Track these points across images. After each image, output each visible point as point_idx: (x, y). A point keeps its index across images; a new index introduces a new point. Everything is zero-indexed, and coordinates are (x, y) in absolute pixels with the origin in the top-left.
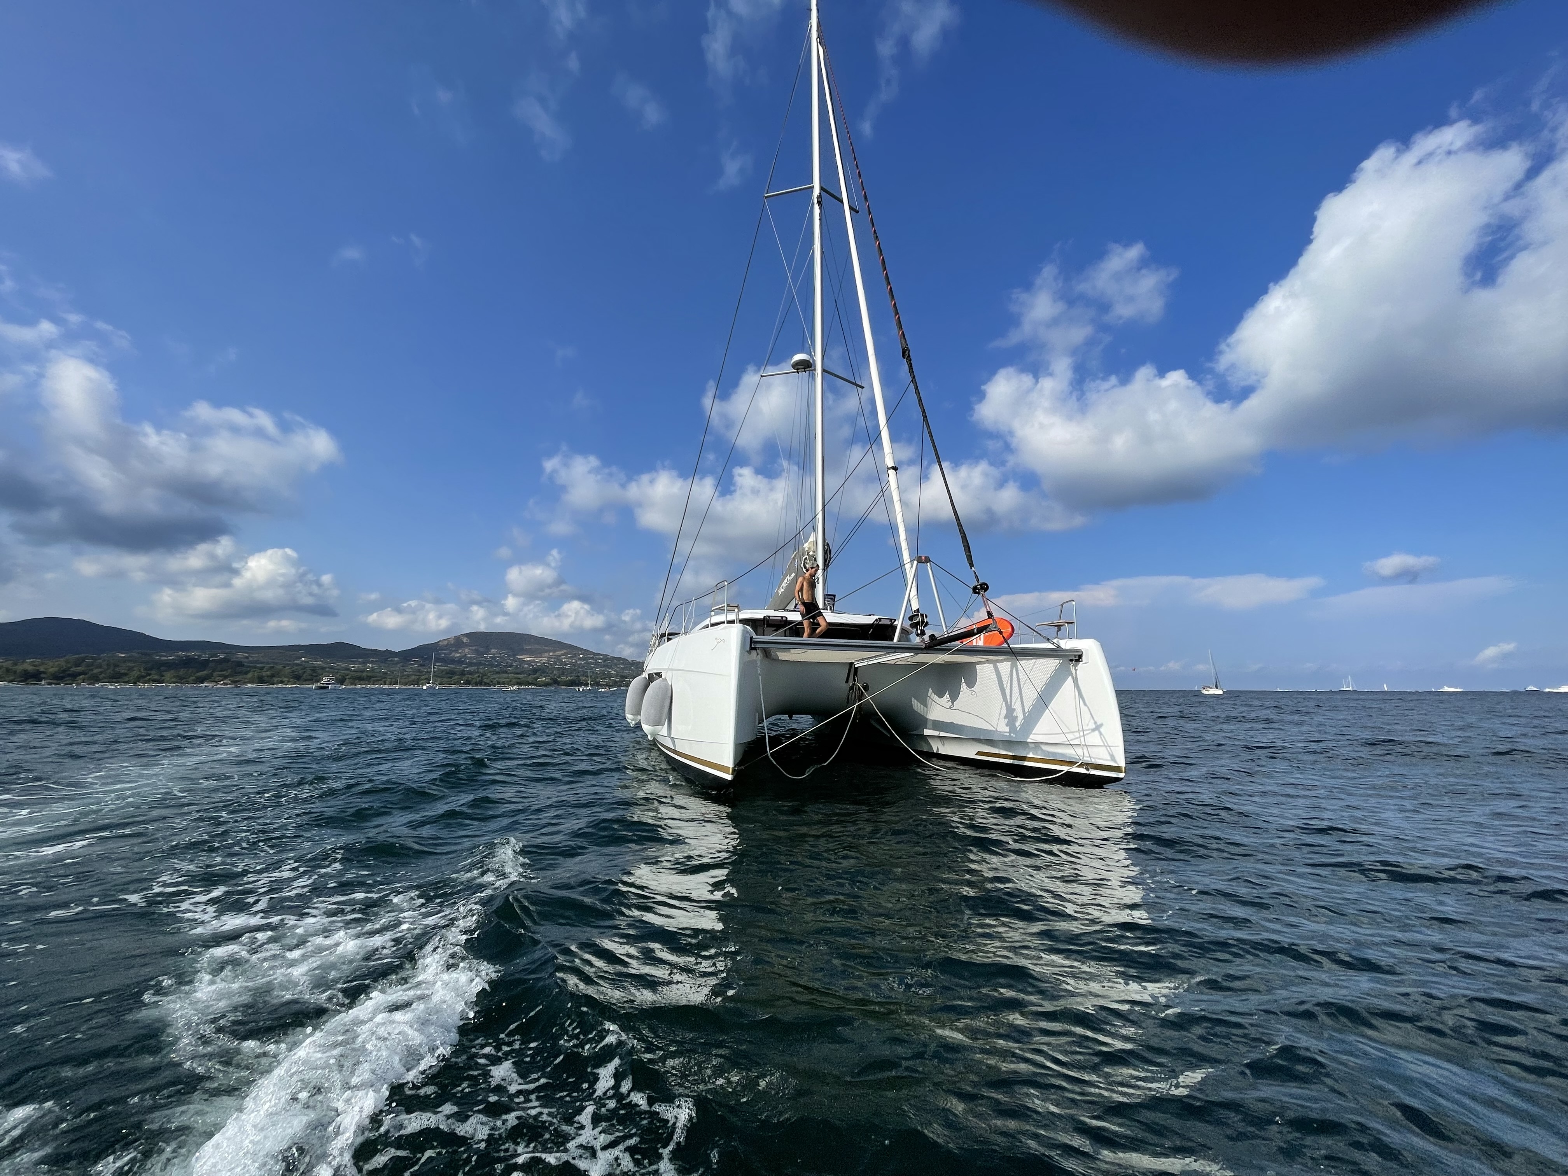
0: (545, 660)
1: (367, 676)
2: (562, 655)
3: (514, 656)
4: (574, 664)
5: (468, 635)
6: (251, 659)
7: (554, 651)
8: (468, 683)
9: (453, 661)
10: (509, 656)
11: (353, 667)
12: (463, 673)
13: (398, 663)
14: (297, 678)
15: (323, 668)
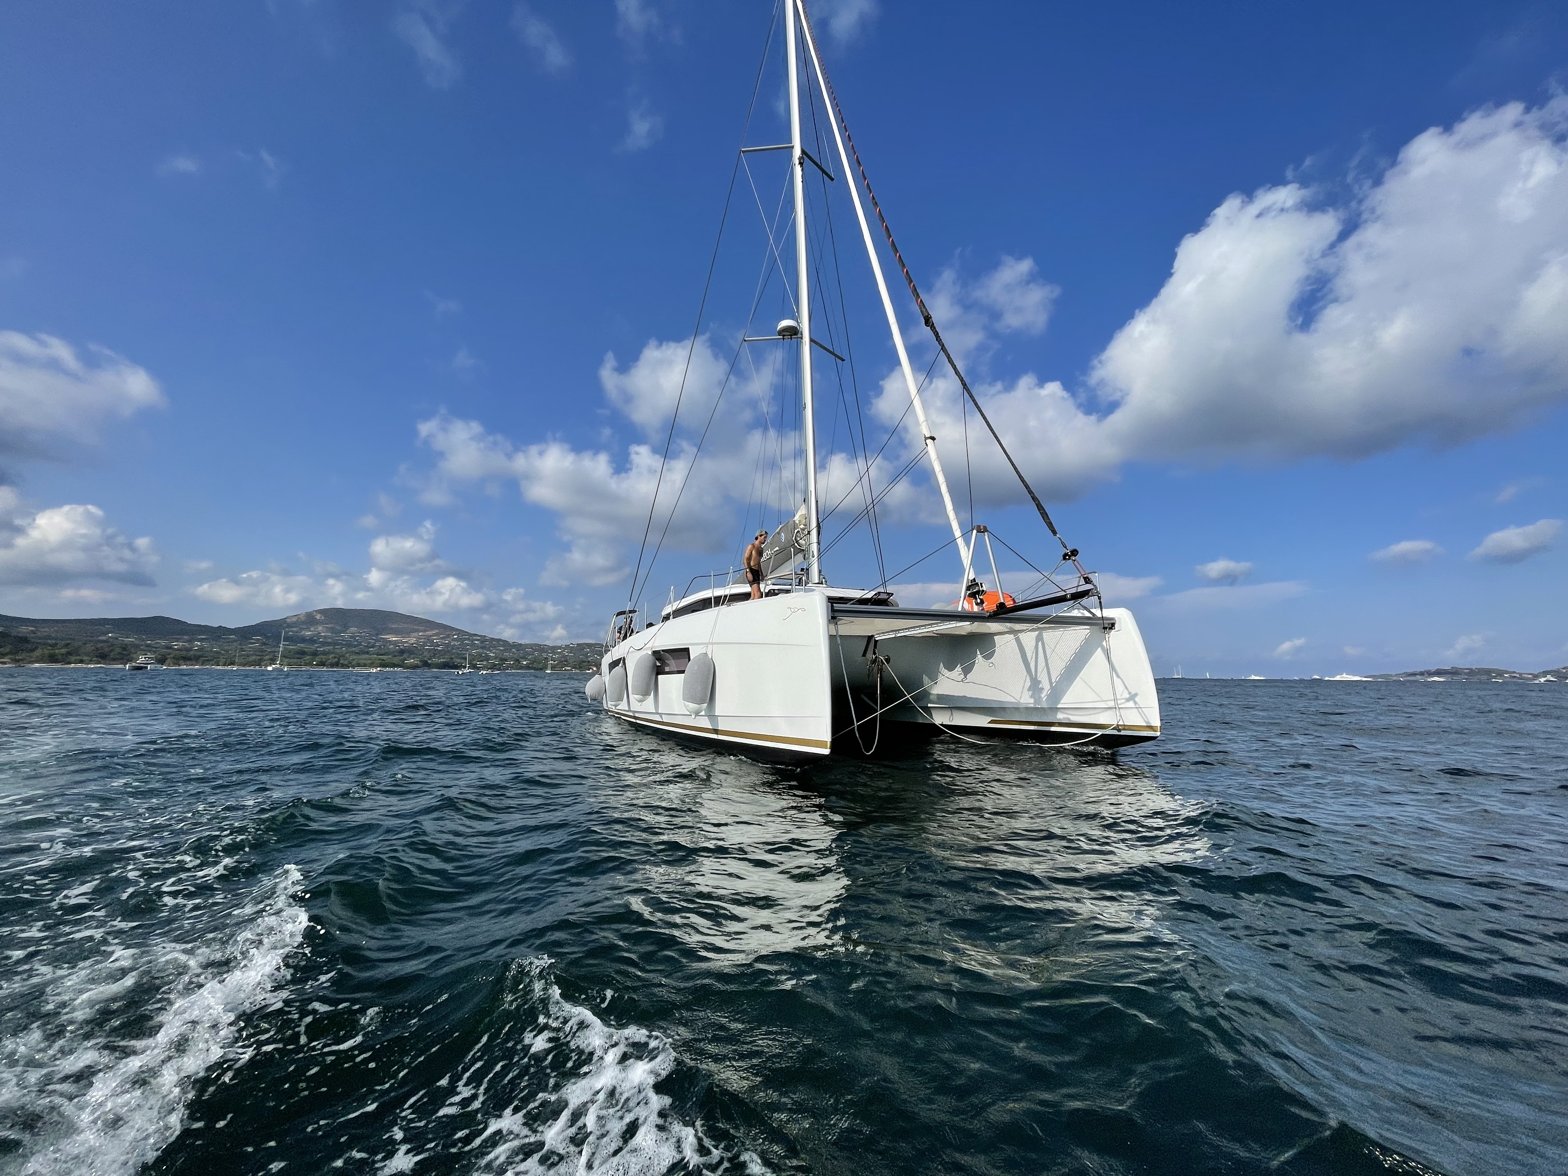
0: (413, 640)
1: (195, 656)
2: (434, 635)
3: (377, 635)
5: (322, 612)
6: (39, 634)
7: (425, 631)
8: (322, 664)
9: (303, 640)
10: (371, 635)
11: (176, 645)
12: (315, 654)
13: (235, 641)
14: (103, 657)
15: (137, 647)
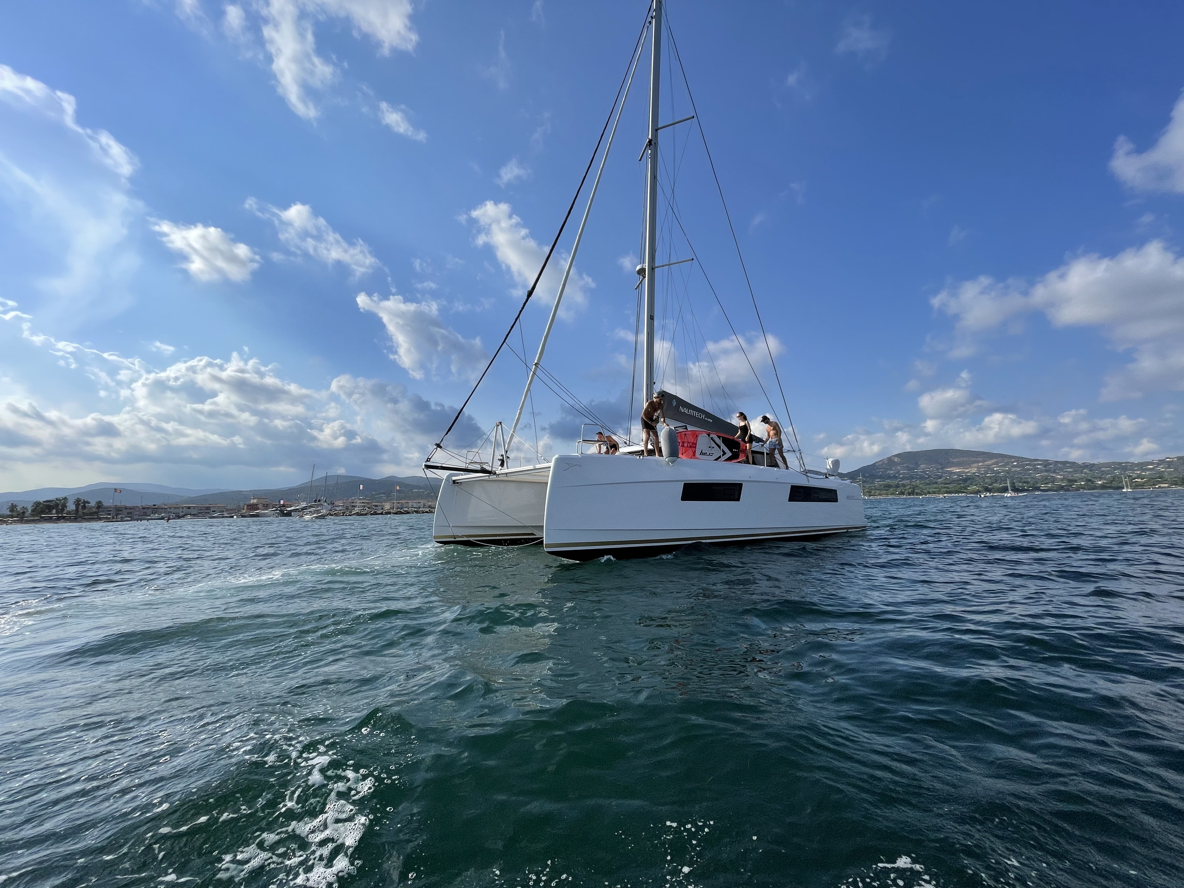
0: (974, 470)
2: (993, 464)
3: (942, 468)
4: (1008, 472)
7: (983, 461)
8: (902, 493)
9: (889, 477)
10: (938, 469)
